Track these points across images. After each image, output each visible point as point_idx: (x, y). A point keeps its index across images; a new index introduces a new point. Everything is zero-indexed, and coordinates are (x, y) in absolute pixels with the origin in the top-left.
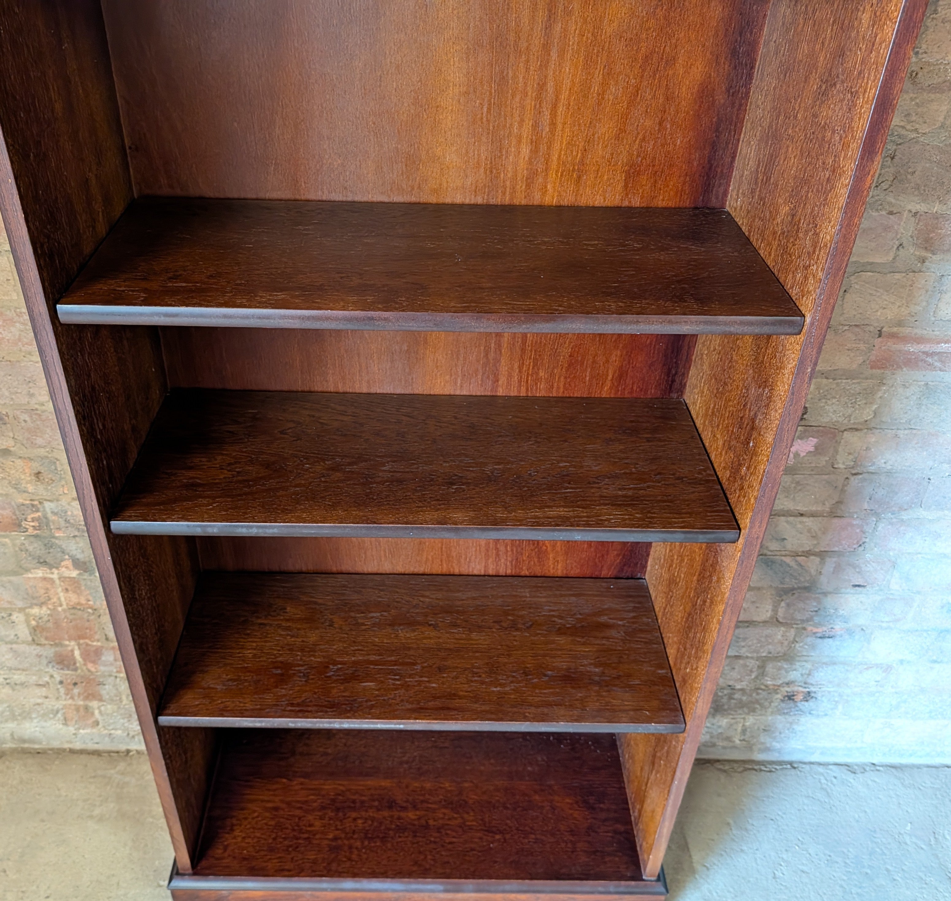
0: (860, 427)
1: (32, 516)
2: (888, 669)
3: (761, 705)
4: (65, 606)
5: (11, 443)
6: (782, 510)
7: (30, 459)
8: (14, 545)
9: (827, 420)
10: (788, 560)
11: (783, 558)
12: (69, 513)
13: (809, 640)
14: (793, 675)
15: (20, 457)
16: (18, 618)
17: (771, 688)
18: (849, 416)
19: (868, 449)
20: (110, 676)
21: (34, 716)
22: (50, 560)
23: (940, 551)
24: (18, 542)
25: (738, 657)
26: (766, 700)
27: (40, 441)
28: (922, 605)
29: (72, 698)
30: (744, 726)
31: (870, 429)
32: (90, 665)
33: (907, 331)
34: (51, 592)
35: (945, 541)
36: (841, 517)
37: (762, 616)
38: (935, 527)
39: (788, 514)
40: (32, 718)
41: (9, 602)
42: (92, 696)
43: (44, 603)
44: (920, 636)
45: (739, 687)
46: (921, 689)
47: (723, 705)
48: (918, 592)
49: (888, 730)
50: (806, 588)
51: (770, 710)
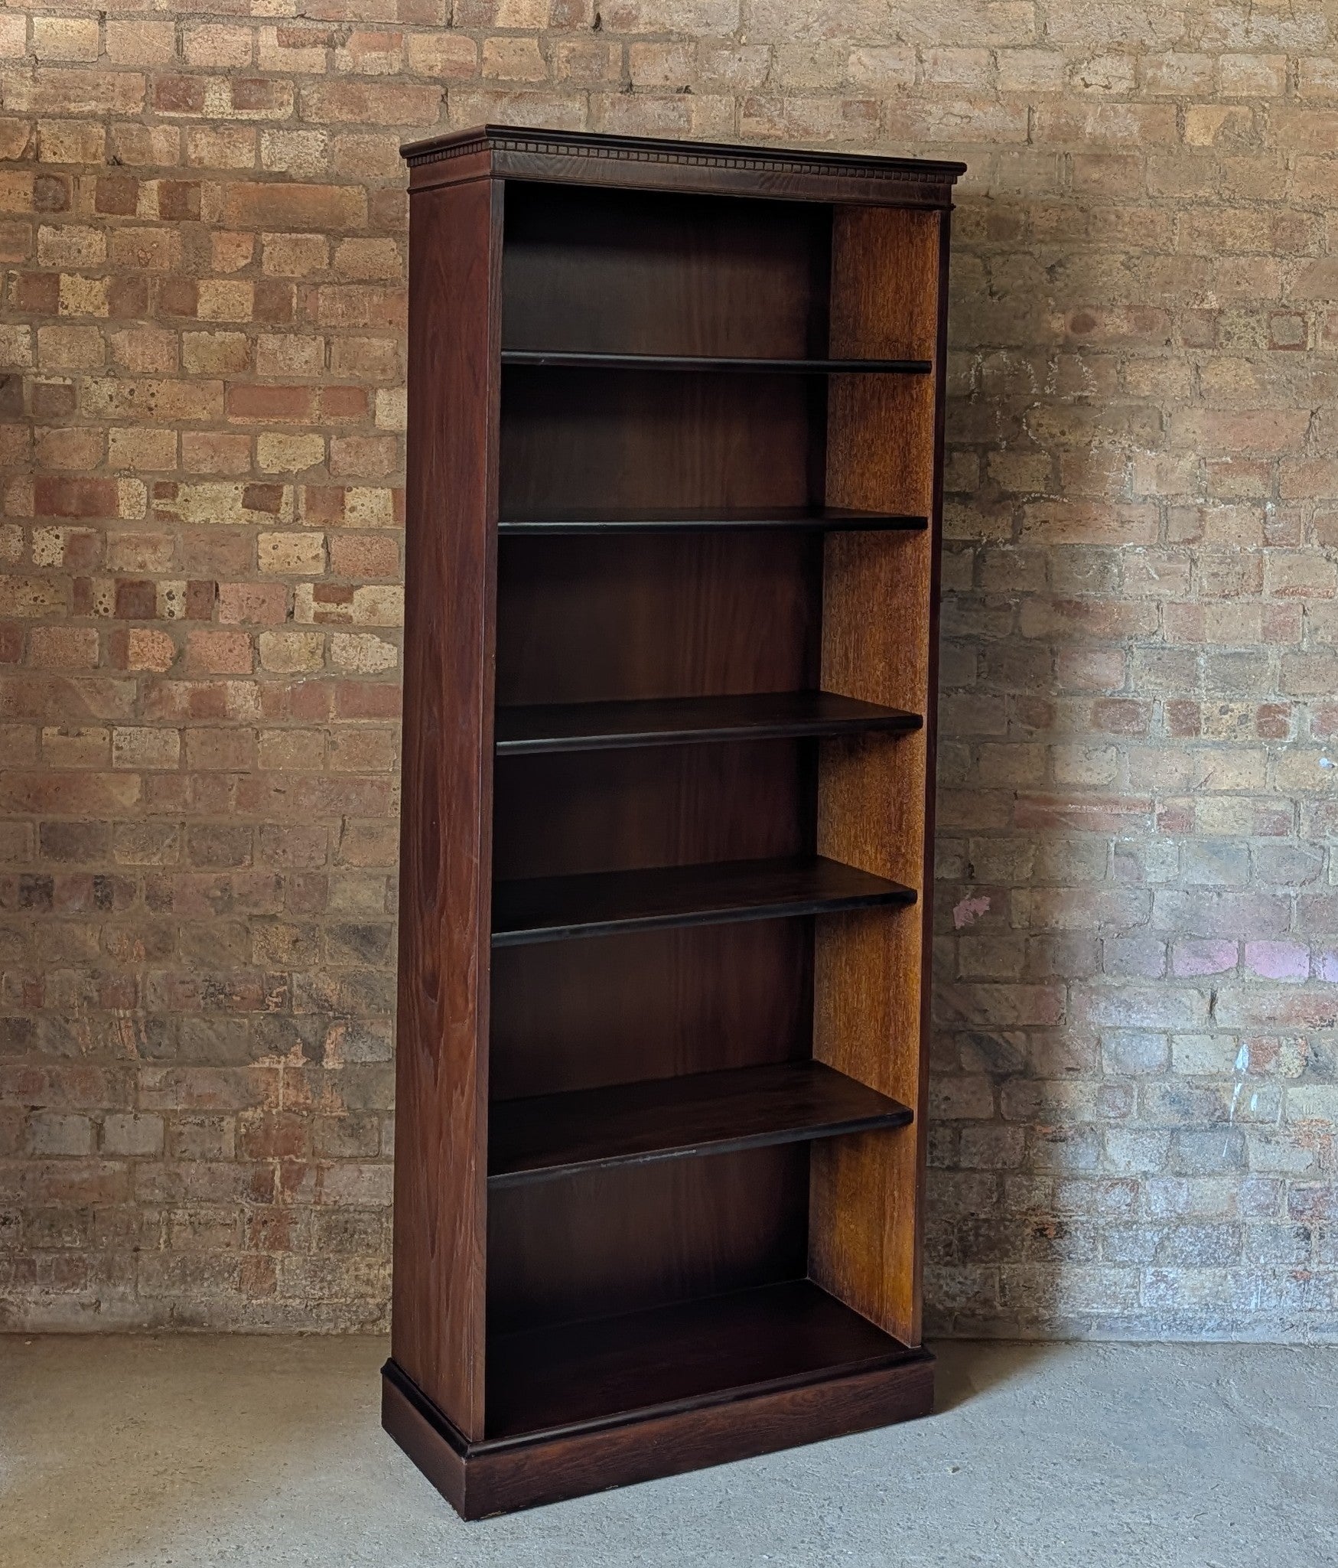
0: (1023, 885)
1: (278, 990)
2: (1134, 1186)
3: (1012, 1244)
4: (280, 1108)
5: (281, 908)
6: (975, 976)
7: (294, 925)
8: (251, 1026)
9: (992, 878)
10: (995, 1036)
11: (990, 1034)
13: (1040, 1143)
14: (1038, 1196)
15: (284, 924)
16: (229, 1123)
17: (1018, 1217)
18: (1012, 875)
19: (1037, 908)
20: (305, 1209)
21: (206, 1276)
22: (281, 1045)
23: (1138, 1024)
24: (256, 1023)
25: (973, 1170)
26: (1017, 1236)
27: (307, 906)
28: (1142, 1094)
29: (256, 1245)
30: (1001, 1280)
31: (1034, 887)
32: (288, 1192)
33: (1037, 793)
34: (272, 1088)
35: (1139, 1011)
36: (1033, 984)
37: (986, 1111)
38: (1124, 996)
39: (982, 980)
40: (203, 1279)
41: (225, 1103)
42: (279, 1242)
43: (261, 1103)
44: (1153, 1137)
45: (982, 1216)
46: (1180, 1217)
47: (971, 1246)
48: (1133, 1077)
49: (1163, 1286)
50: (1021, 1073)
51: (1024, 1253)
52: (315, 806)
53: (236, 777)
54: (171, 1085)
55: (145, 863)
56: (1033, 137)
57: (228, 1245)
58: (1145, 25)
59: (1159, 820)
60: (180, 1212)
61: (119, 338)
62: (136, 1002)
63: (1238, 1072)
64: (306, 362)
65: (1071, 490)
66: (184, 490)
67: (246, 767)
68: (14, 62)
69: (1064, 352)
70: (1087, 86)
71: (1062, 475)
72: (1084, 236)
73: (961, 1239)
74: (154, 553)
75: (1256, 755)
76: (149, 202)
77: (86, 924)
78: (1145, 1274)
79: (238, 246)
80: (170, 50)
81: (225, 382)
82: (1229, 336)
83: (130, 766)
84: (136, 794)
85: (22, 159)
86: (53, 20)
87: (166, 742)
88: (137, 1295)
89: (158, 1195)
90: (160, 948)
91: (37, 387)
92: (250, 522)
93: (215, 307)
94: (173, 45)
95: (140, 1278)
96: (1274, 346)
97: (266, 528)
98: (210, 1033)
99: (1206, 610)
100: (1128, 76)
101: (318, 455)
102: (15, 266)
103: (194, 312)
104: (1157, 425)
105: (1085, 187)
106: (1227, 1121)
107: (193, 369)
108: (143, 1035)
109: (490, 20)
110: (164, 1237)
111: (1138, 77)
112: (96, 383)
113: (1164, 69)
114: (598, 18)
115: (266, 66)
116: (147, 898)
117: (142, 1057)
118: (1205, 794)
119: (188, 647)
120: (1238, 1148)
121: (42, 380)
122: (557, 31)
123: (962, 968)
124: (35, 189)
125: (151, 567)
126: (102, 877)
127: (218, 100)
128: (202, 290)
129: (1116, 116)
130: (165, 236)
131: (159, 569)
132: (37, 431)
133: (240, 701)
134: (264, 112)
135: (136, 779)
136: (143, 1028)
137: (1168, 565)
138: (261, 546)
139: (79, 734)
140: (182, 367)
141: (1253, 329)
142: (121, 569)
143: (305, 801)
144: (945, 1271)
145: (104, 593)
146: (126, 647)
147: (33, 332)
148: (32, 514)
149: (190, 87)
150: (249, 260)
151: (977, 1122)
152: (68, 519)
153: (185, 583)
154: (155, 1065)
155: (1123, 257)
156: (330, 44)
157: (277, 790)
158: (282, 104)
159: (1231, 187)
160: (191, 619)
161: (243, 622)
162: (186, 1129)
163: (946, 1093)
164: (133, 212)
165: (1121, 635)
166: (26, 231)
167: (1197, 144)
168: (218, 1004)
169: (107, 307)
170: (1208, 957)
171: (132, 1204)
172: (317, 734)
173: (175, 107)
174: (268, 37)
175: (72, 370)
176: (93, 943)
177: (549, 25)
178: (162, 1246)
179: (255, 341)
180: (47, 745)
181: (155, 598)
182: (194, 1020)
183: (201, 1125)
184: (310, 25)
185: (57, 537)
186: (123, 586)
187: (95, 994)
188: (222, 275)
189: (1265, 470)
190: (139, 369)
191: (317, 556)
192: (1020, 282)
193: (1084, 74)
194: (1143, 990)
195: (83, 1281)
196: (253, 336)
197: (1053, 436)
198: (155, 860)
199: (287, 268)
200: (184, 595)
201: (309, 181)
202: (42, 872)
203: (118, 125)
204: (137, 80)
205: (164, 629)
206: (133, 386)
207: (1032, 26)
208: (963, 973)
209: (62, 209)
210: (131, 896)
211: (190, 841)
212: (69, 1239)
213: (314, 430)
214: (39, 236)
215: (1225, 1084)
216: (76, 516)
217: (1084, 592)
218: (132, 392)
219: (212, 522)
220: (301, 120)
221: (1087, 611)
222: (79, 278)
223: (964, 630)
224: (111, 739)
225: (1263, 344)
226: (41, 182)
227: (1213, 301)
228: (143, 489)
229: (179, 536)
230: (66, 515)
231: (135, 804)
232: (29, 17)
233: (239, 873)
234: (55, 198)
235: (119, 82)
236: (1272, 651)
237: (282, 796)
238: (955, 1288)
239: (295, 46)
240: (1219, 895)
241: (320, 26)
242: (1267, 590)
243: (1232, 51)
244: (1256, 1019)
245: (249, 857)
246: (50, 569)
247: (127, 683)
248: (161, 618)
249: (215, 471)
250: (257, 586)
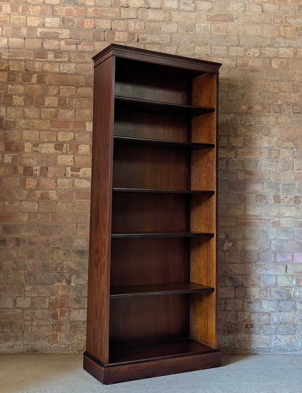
0: (240, 239)
1: (60, 266)
2: (269, 314)
3: (240, 329)
4: (60, 296)
5: (61, 246)
6: (229, 262)
7: (64, 250)
9: (233, 238)
10: (234, 277)
11: (233, 276)
13: (246, 304)
14: (246, 317)
15: (62, 250)
16: (47, 300)
17: (241, 322)
18: (237, 237)
19: (243, 245)
20: (66, 321)
21: (40, 339)
22: (60, 279)
23: (269, 274)
24: (54, 274)
25: (229, 310)
26: (241, 327)
27: (68, 245)
28: (270, 291)
29: (53, 331)
30: (237, 339)
31: (242, 240)
32: (61, 317)
33: (243, 217)
34: (58, 291)
35: (269, 270)
36: (243, 264)
37: (233, 296)
38: (265, 267)
39: (231, 263)
40: (40, 340)
41: (46, 294)
42: (59, 330)
43: (55, 294)
44: (273, 302)
45: (232, 322)
46: (280, 322)
47: (230, 330)
48: (268, 287)
49: (277, 340)
50: (241, 286)
51: (243, 332)
52: (70, 220)
53: (51, 214)
54: (33, 290)
55: (28, 235)
56: (237, 66)
57: (46, 331)
58: (262, 41)
59: (272, 224)
60: (34, 322)
61: (26, 110)
62: (25, 269)
63: (293, 285)
64: (70, 116)
65: (248, 145)
66: (40, 145)
67: (53, 211)
68: (4, 48)
69: (246, 114)
70: (249, 55)
71: (246, 142)
72: (250, 88)
73: (227, 328)
74: (33, 160)
75: (294, 208)
76: (34, 79)
77: (13, 250)
78: (273, 337)
79: (55, 89)
80: (40, 45)
81: (51, 120)
82: (284, 110)
83: (25, 211)
84: (27, 218)
85: (5, 69)
86: (13, 39)
87: (34, 205)
88: (23, 344)
89: (29, 318)
90: (31, 256)
91: (6, 121)
92: (56, 153)
93: (49, 103)
94: (41, 44)
95: (24, 339)
96: (294, 113)
97: (60, 154)
98: (43, 276)
99: (281, 173)
100: (258, 52)
101: (72, 137)
102: (2, 93)
103: (44, 104)
104: (268, 131)
105: (249, 77)
106: (291, 298)
107: (43, 117)
108: (27, 277)
109: (113, 39)
110: (30, 329)
111: (261, 53)
112: (20, 120)
113: (267, 51)
114: (138, 39)
115: (62, 49)
116: (29, 243)
117: (26, 283)
118: (282, 217)
119: (40, 182)
120: (294, 305)
121: (8, 120)
122: (129, 42)
123: (226, 260)
124: (8, 76)
125: (32, 163)
126: (18, 238)
127: (51, 56)
128: (46, 99)
129: (256, 61)
130: (37, 87)
131: (34, 164)
132: (6, 131)
133: (52, 195)
134: (61, 59)
135: (27, 214)
136: (27, 276)
137: (271, 163)
138: (58, 158)
139: (14, 203)
140: (41, 117)
141: (289, 109)
142: (25, 164)
143: (67, 219)
144: (223, 337)
145: (21, 169)
146: (25, 182)
147: (6, 109)
148: (4, 151)
149: (44, 54)
150: (57, 92)
151: (230, 298)
152: (13, 152)
153: (40, 167)
154: (29, 285)
155: (259, 93)
156: (77, 44)
157: (61, 217)
158: (65, 57)
159: (283, 77)
160: (41, 175)
161: (54, 176)
162: (36, 301)
163: (223, 291)
164: (30, 81)
165: (261, 179)
166: (5, 86)
167: (275, 67)
168: (45, 270)
169: (24, 103)
170: (285, 257)
171: (23, 320)
172: (71, 203)
173: (41, 58)
174: (63, 43)
175: (15, 117)
176: (15, 254)
177: (127, 40)
178: (30, 331)
179: (58, 111)
180: (6, 206)
181: (33, 170)
182: (39, 274)
183: (40, 300)
184: (72, 40)
185: (10, 156)
186: (25, 168)
187: (15, 267)
188: (51, 96)
189: (293, 141)
190: (31, 117)
191: (71, 161)
192: (235, 98)
193: (249, 52)
194: (269, 265)
195: (10, 341)
196: (58, 109)
197: (244, 133)
198: (31, 234)
199: (66, 94)
200: (40, 170)
201: (71, 74)
202: (3, 237)
203: (28, 62)
204: (32, 52)
205: (35, 178)
206: (29, 121)
207: (236, 42)
208: (226, 261)
209: (14, 81)
210: (25, 243)
211: (39, 229)
212: (7, 329)
213: (72, 131)
214: (8, 87)
215: (290, 289)
216: (15, 151)
217: (252, 169)
218: (29, 122)
219: (47, 152)
220: (70, 61)
221: (253, 174)
222: (17, 96)
223: (224, 178)
224: (21, 205)
225: (292, 112)
226: (9, 75)
227: (279, 103)
228: (31, 145)
229: (39, 156)
230: (12, 151)
231: (27, 220)
232: (8, 38)
233: (51, 237)
234: (12, 78)
235: (28, 52)
236: (297, 183)
237: (62, 218)
238: (226, 341)
239: (69, 45)
240: (287, 242)
241: (75, 40)
242: (295, 169)
243: (281, 47)
244: (297, 272)
245: (54, 233)
246: (8, 164)
247: (25, 191)
248: (34, 175)
249: (48, 141)
250: (57, 168)
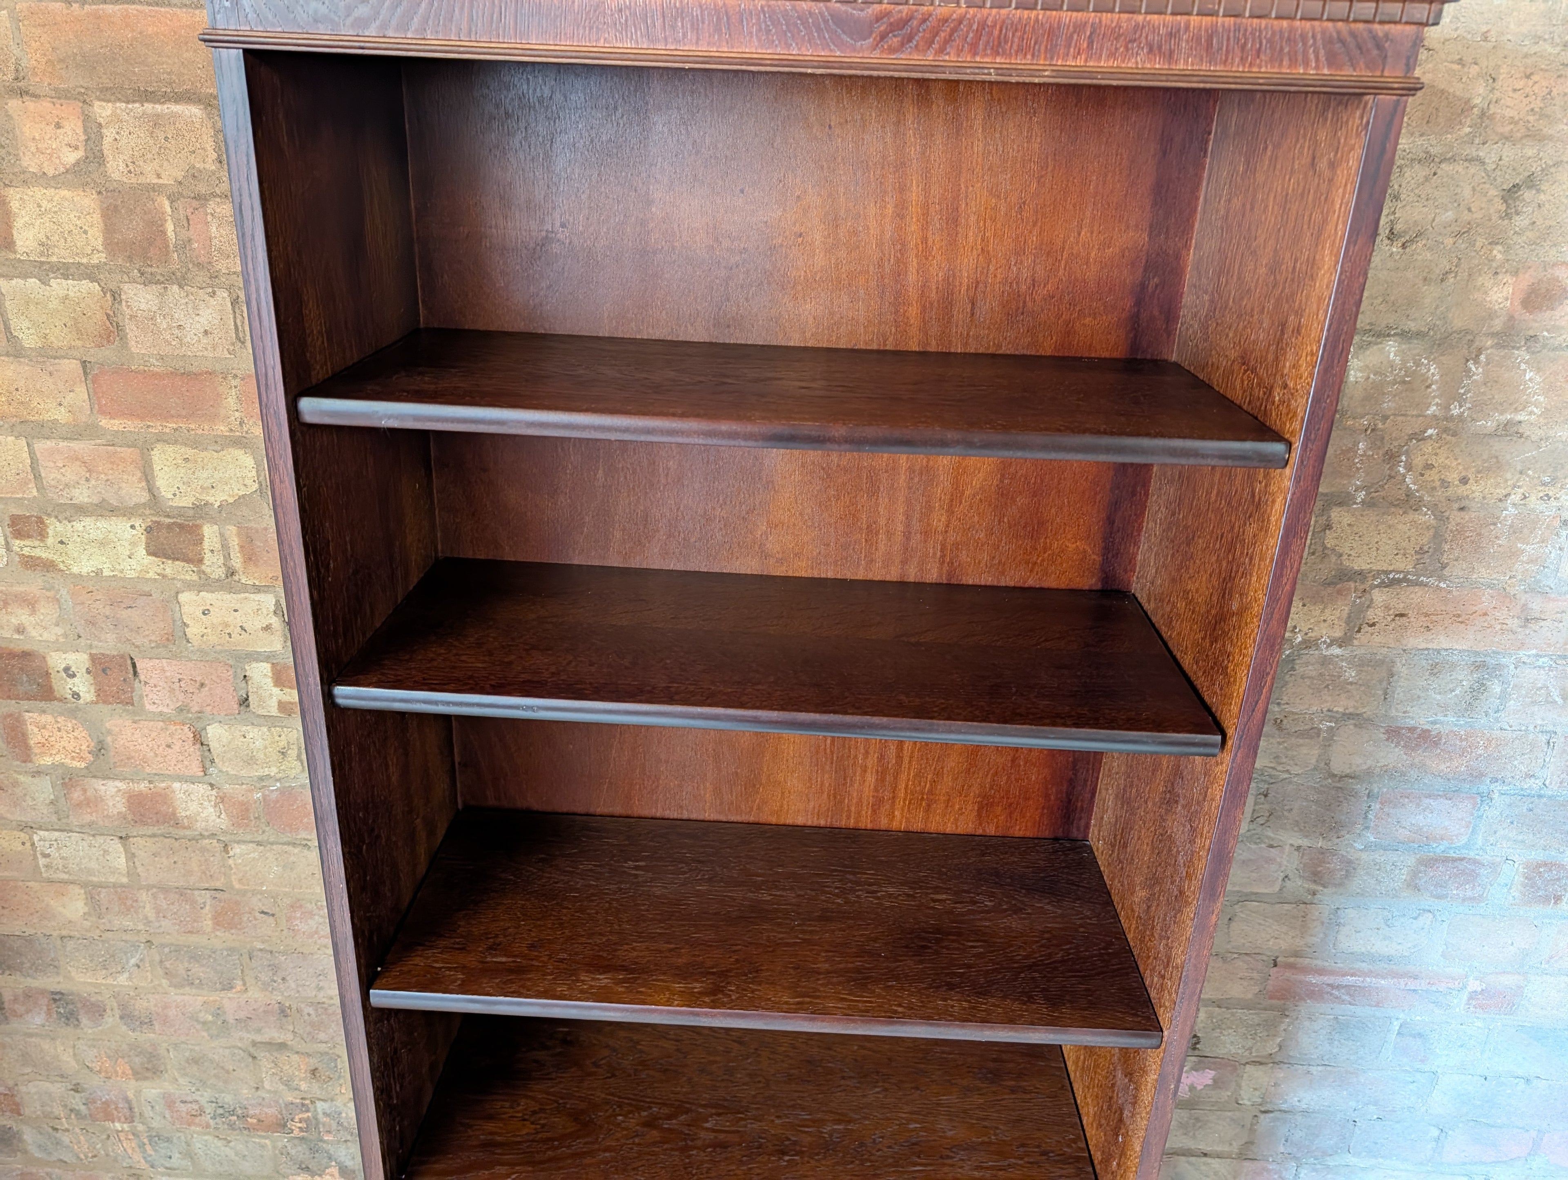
0: (1264, 1060)
1: (301, 1116)
5: (290, 1036)
6: (1182, 1149)
7: (308, 1055)
8: (274, 1147)
9: (1224, 1051)
12: (344, 1115)
15: (297, 1053)
18: (1250, 1049)
19: (1277, 1085)
22: (314, 1166)
24: (280, 1145)
27: (322, 1036)
31: (1277, 1064)
33: (1306, 961)
36: (1253, 1160)
39: (1187, 1153)
52: (316, 932)
53: (207, 894)
55: (111, 982)
59: (1471, 998)
62: (133, 1117)
64: (206, 332)
65: (1456, 570)
66: (55, 528)
67: (218, 885)
69: (1499, 346)
71: (1446, 547)
74: (33, 612)
77: (54, 1039)
79: (58, 126)
81: (83, 362)
83: (66, 877)
84: (81, 907)
87: (106, 852)
90: (149, 1069)
92: (164, 576)
93: (42, 237)
97: (189, 586)
98: (227, 1150)
101: (249, 482)
103: (10, 244)
107: (27, 339)
108: (148, 1147)
116: (121, 1018)
117: (152, 1167)
118: (1544, 973)
119: (109, 739)
125: (33, 633)
126: (61, 993)
128: (15, 205)
131: (46, 636)
133: (193, 807)
135: (77, 891)
136: (146, 1141)
138: (186, 609)
140: (10, 337)
143: (302, 927)
146: (24, 735)
150: (80, 154)
153: (86, 657)
154: (168, 1175)
157: (263, 912)
160: (105, 702)
161: (180, 710)
165: (1482, 775)
168: (232, 1125)
170: (1493, 1145)
172: (306, 851)
176: (67, 1058)
179: (116, 296)
181: (48, 673)
182: (206, 1138)
187: (82, 1107)
188: (42, 179)
191: (267, 628)
192: (1450, 215)
194: (1395, 1173)
196: (113, 286)
197: (1445, 484)
198: (122, 980)
199: (148, 168)
200: (88, 672)
205: (73, 713)
210: (102, 1015)
211: (161, 962)
213: (236, 440)
217: (1440, 717)
219: (106, 573)
221: (1437, 743)
224: (33, 844)
229: (64, 592)
231: (83, 918)
233: (231, 998)
237: (270, 919)
245: (240, 983)
247: (36, 780)
248: (63, 700)
249: (96, 500)
250: (190, 664)
